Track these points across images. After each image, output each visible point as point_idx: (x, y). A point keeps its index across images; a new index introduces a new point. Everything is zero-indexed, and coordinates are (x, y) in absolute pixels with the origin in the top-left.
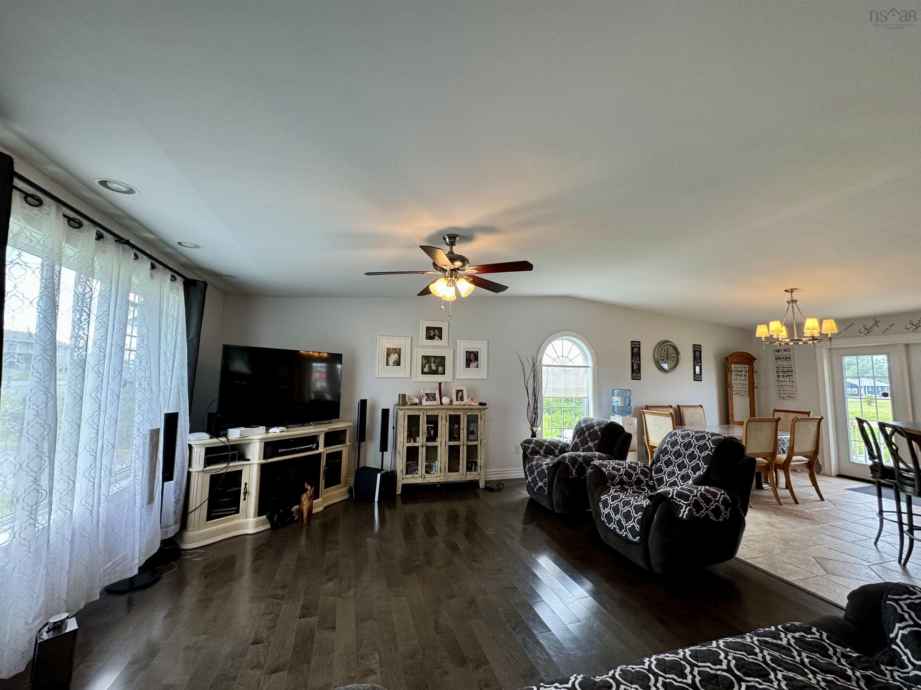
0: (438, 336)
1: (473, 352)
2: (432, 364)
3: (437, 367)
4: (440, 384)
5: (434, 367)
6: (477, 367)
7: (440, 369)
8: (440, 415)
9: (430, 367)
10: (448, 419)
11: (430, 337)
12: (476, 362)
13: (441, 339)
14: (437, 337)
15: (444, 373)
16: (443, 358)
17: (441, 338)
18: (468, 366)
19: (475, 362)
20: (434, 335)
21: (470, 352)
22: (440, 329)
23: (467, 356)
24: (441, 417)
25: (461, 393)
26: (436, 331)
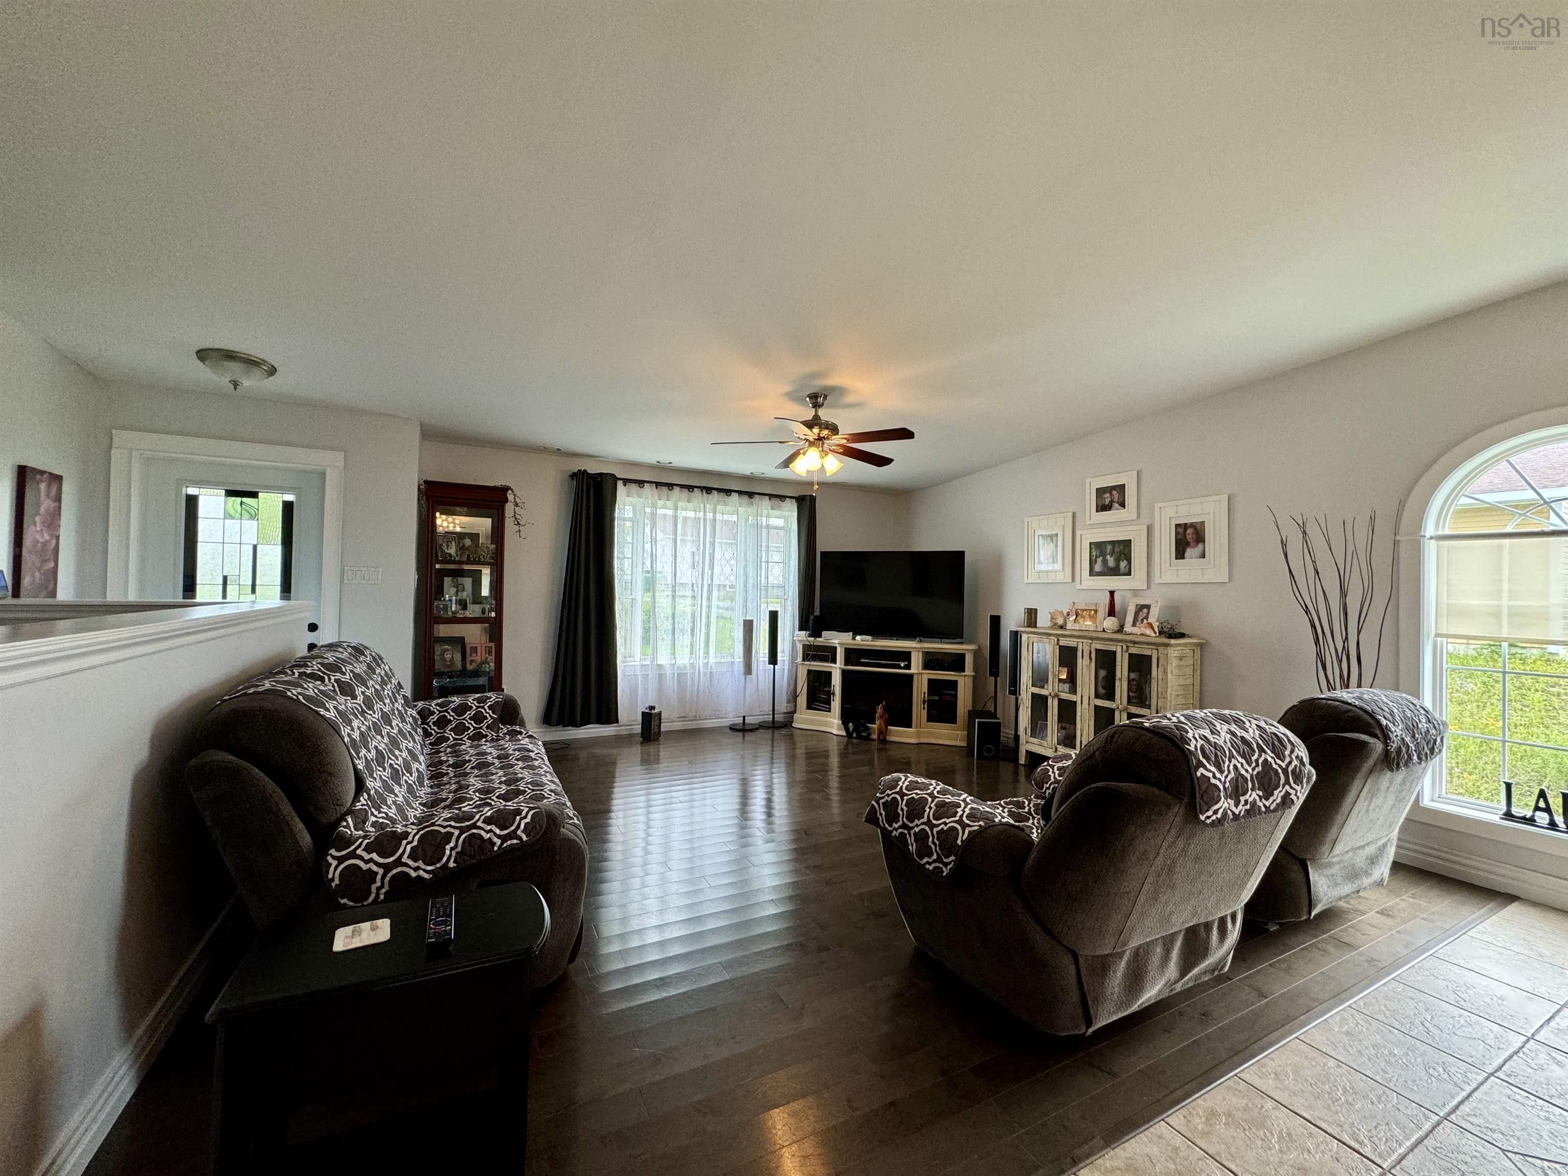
0: (1118, 503)
1: (1193, 525)
2: (1108, 557)
3: (1118, 561)
4: (1112, 593)
5: (1111, 562)
6: (1203, 556)
7: (1123, 564)
8: (1080, 648)
9: (1105, 562)
10: (1093, 656)
11: (1103, 507)
12: (1200, 545)
13: (1124, 507)
14: (1116, 505)
15: (1129, 574)
16: (1126, 543)
17: (1123, 505)
18: (1180, 554)
19: (1196, 546)
20: (1112, 502)
21: (1186, 524)
22: (1121, 488)
23: (1177, 534)
24: (1081, 651)
25: (1145, 611)
26: (1114, 492)
